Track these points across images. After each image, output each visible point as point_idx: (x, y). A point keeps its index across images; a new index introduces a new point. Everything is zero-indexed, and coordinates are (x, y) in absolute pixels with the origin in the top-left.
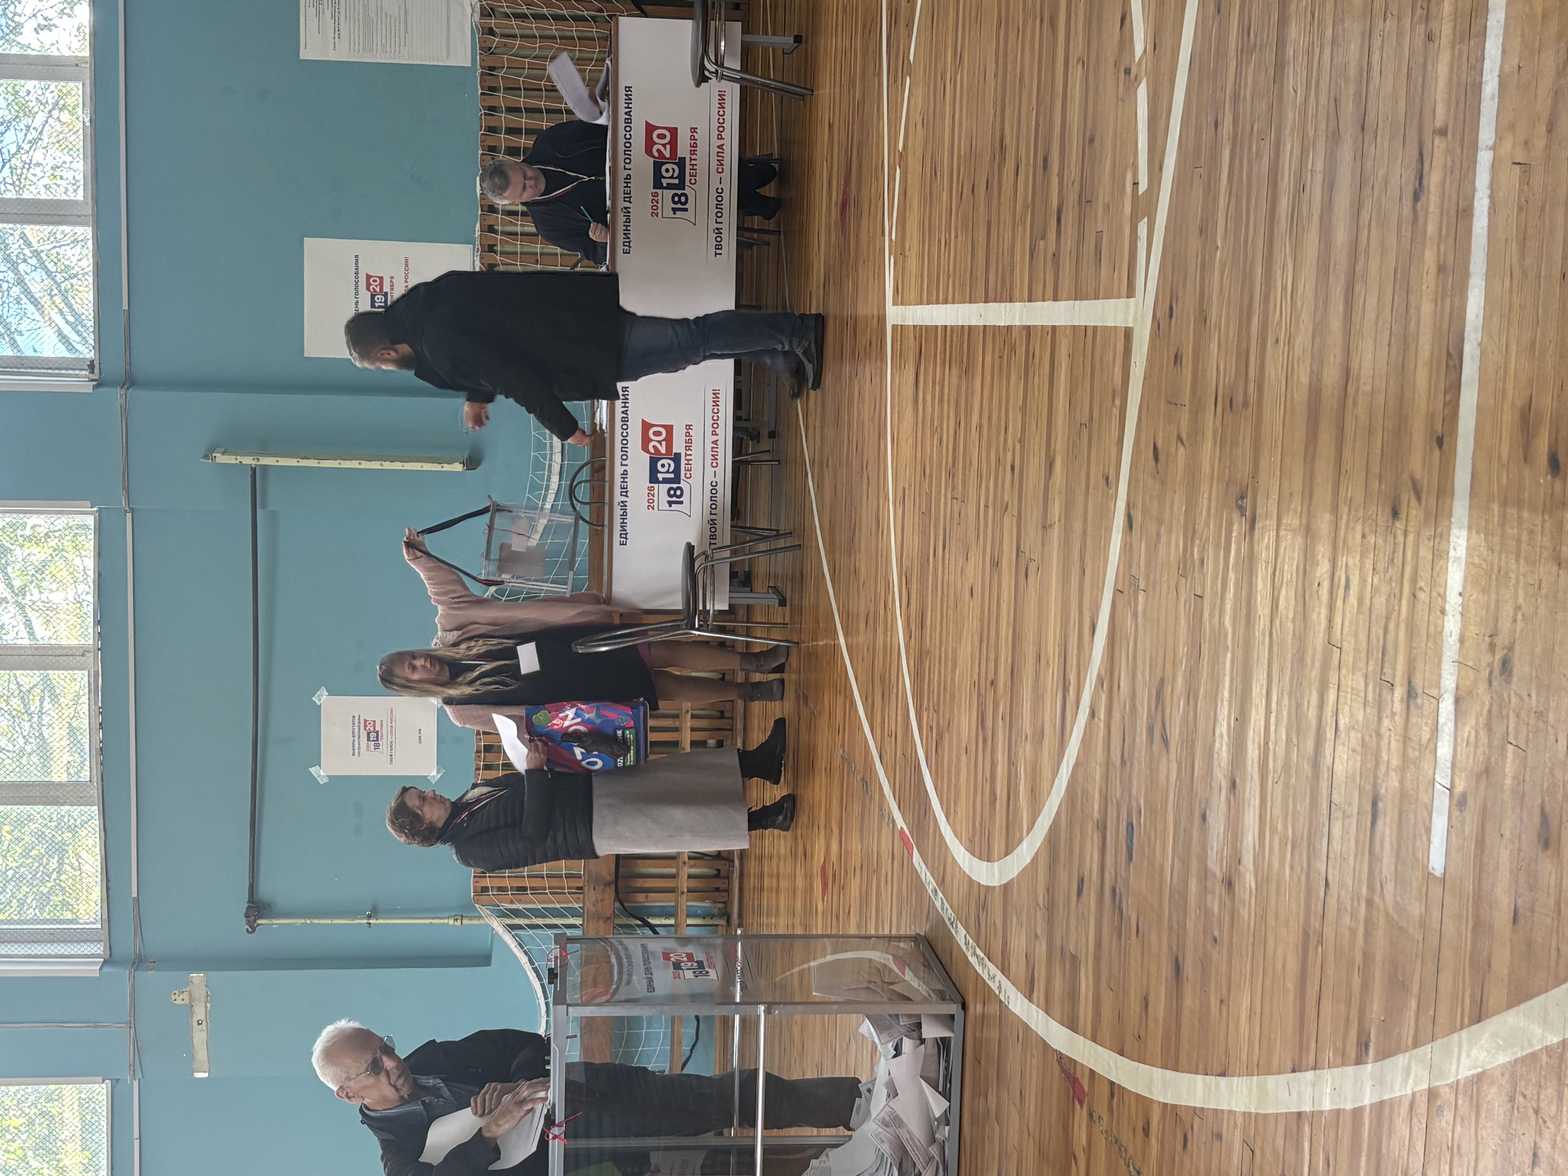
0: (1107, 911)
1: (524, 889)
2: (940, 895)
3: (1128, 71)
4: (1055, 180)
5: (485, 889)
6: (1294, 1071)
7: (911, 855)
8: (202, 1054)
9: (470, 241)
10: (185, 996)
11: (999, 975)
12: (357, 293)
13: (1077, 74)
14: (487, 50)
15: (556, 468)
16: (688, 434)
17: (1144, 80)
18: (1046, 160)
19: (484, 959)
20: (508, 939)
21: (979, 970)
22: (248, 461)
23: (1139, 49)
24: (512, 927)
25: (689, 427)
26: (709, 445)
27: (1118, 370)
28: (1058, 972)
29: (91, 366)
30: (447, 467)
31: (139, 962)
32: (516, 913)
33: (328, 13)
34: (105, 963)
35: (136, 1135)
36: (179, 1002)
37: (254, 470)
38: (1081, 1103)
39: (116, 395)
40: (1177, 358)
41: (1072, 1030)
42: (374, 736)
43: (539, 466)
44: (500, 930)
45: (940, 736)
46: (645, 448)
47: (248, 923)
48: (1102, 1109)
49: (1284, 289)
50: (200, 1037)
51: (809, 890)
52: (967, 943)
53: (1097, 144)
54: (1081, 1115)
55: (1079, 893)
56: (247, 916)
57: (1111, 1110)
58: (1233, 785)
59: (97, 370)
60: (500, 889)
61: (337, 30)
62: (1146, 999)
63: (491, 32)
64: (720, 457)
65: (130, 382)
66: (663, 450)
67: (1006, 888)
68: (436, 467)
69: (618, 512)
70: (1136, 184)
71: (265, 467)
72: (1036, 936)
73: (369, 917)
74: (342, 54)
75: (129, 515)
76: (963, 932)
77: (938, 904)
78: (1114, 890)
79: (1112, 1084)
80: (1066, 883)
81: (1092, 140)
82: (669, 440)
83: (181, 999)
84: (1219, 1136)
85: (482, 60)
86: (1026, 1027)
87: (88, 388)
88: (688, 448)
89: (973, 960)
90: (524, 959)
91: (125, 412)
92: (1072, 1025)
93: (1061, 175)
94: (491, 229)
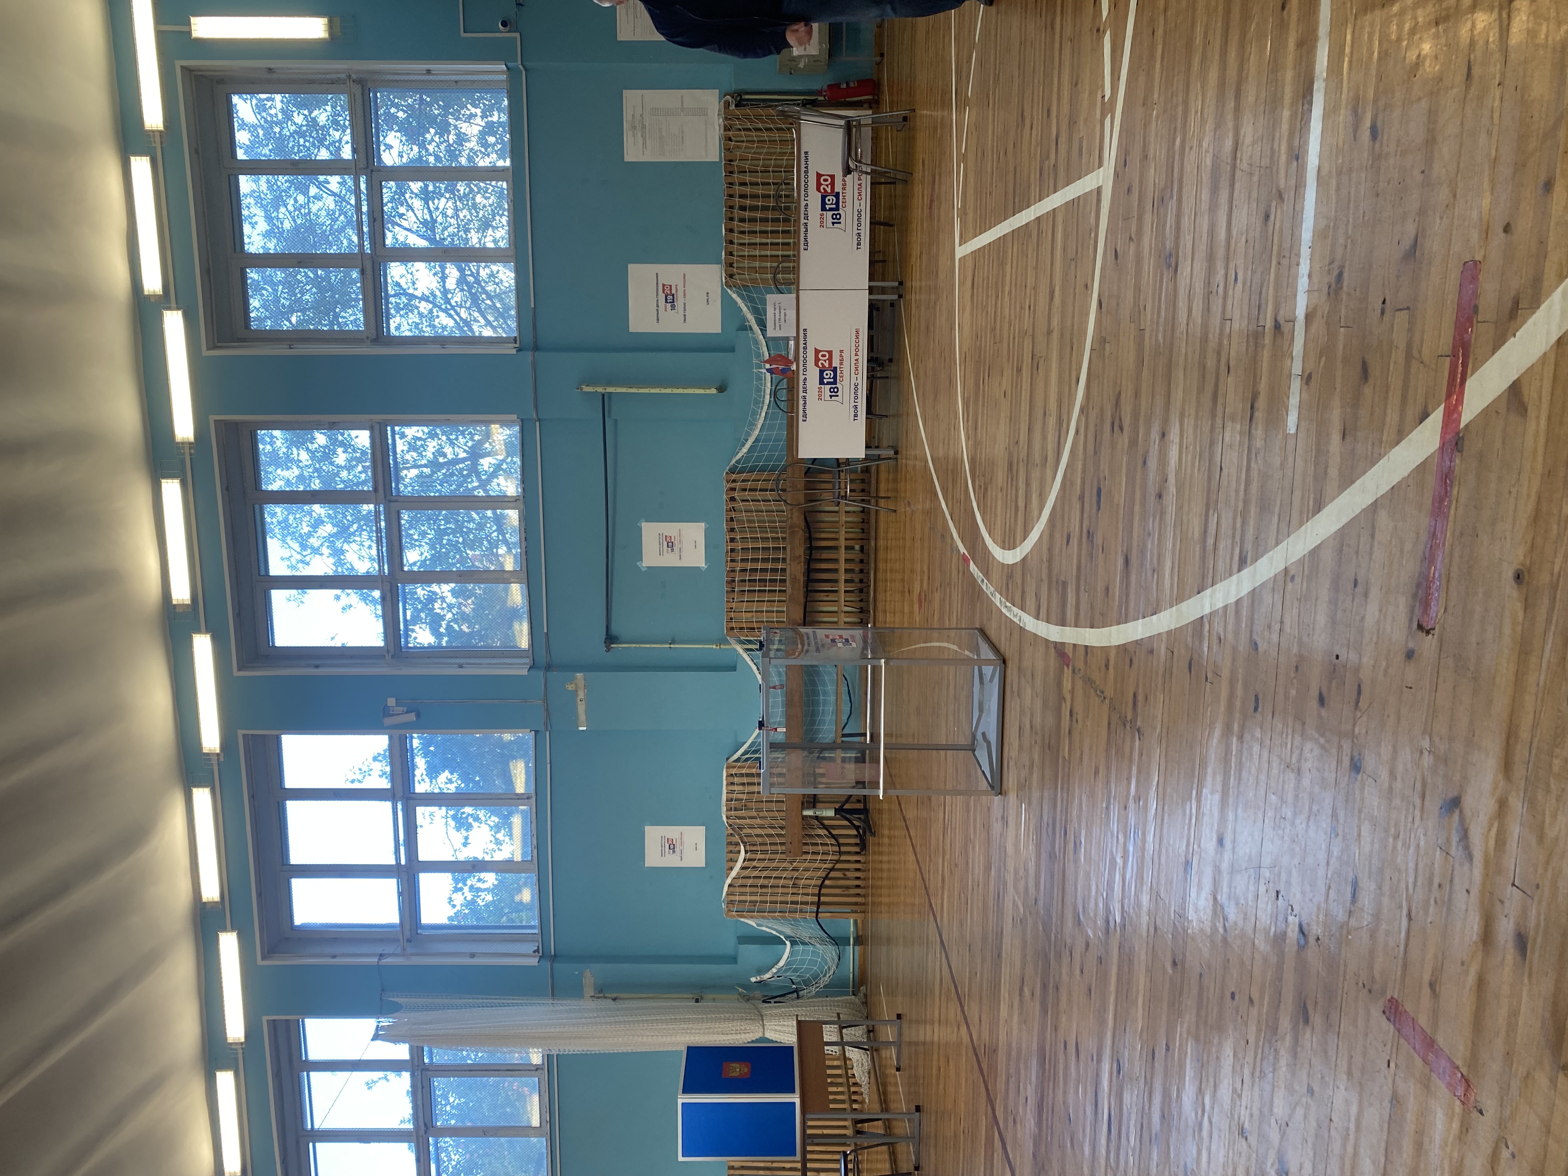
0: (1084, 546)
1: (754, 629)
2: (985, 581)
3: (1098, 30)
4: (1054, 121)
5: (732, 629)
6: (1199, 593)
7: (969, 566)
8: (582, 717)
9: (718, 262)
10: (573, 685)
11: (1020, 612)
12: (657, 295)
13: (1067, 46)
14: (728, 149)
15: (768, 391)
16: (841, 356)
17: (1108, 33)
18: (1049, 111)
19: (733, 668)
20: (745, 656)
21: (1008, 614)
22: (600, 390)
23: (1105, 13)
24: (747, 650)
25: (841, 351)
26: (853, 362)
27: (1093, 215)
28: (1054, 593)
29: (515, 339)
30: (708, 391)
31: (549, 667)
32: (750, 642)
33: (639, 134)
34: (530, 668)
35: (548, 761)
36: (570, 689)
37: (603, 395)
38: (1068, 666)
39: (528, 356)
40: (1129, 190)
41: (1063, 626)
42: (671, 545)
43: (759, 390)
44: (741, 651)
45: (986, 489)
46: (816, 365)
47: (606, 647)
48: (1080, 664)
49: (1196, 112)
50: (581, 708)
51: (911, 612)
52: (1001, 602)
53: (1079, 85)
54: (1067, 672)
55: (1068, 542)
56: (605, 642)
57: (1086, 663)
58: (1163, 435)
59: (518, 342)
60: (741, 628)
61: (644, 144)
62: (1107, 589)
63: (730, 140)
64: (860, 369)
65: (536, 348)
66: (827, 365)
67: (1024, 560)
68: (701, 391)
69: (801, 402)
70: (1103, 97)
71: (610, 393)
72: (1042, 580)
73: (670, 644)
74: (647, 157)
75: (538, 423)
76: (998, 596)
77: (984, 587)
78: (1089, 532)
79: (1086, 647)
80: (1059, 539)
81: (1076, 84)
82: (830, 360)
83: (570, 687)
84: (1151, 652)
85: (725, 156)
86: (1035, 635)
87: (514, 352)
88: (841, 364)
89: (1004, 610)
90: (754, 668)
91: (534, 365)
92: (1063, 623)
93: (1058, 117)
94: (731, 254)
